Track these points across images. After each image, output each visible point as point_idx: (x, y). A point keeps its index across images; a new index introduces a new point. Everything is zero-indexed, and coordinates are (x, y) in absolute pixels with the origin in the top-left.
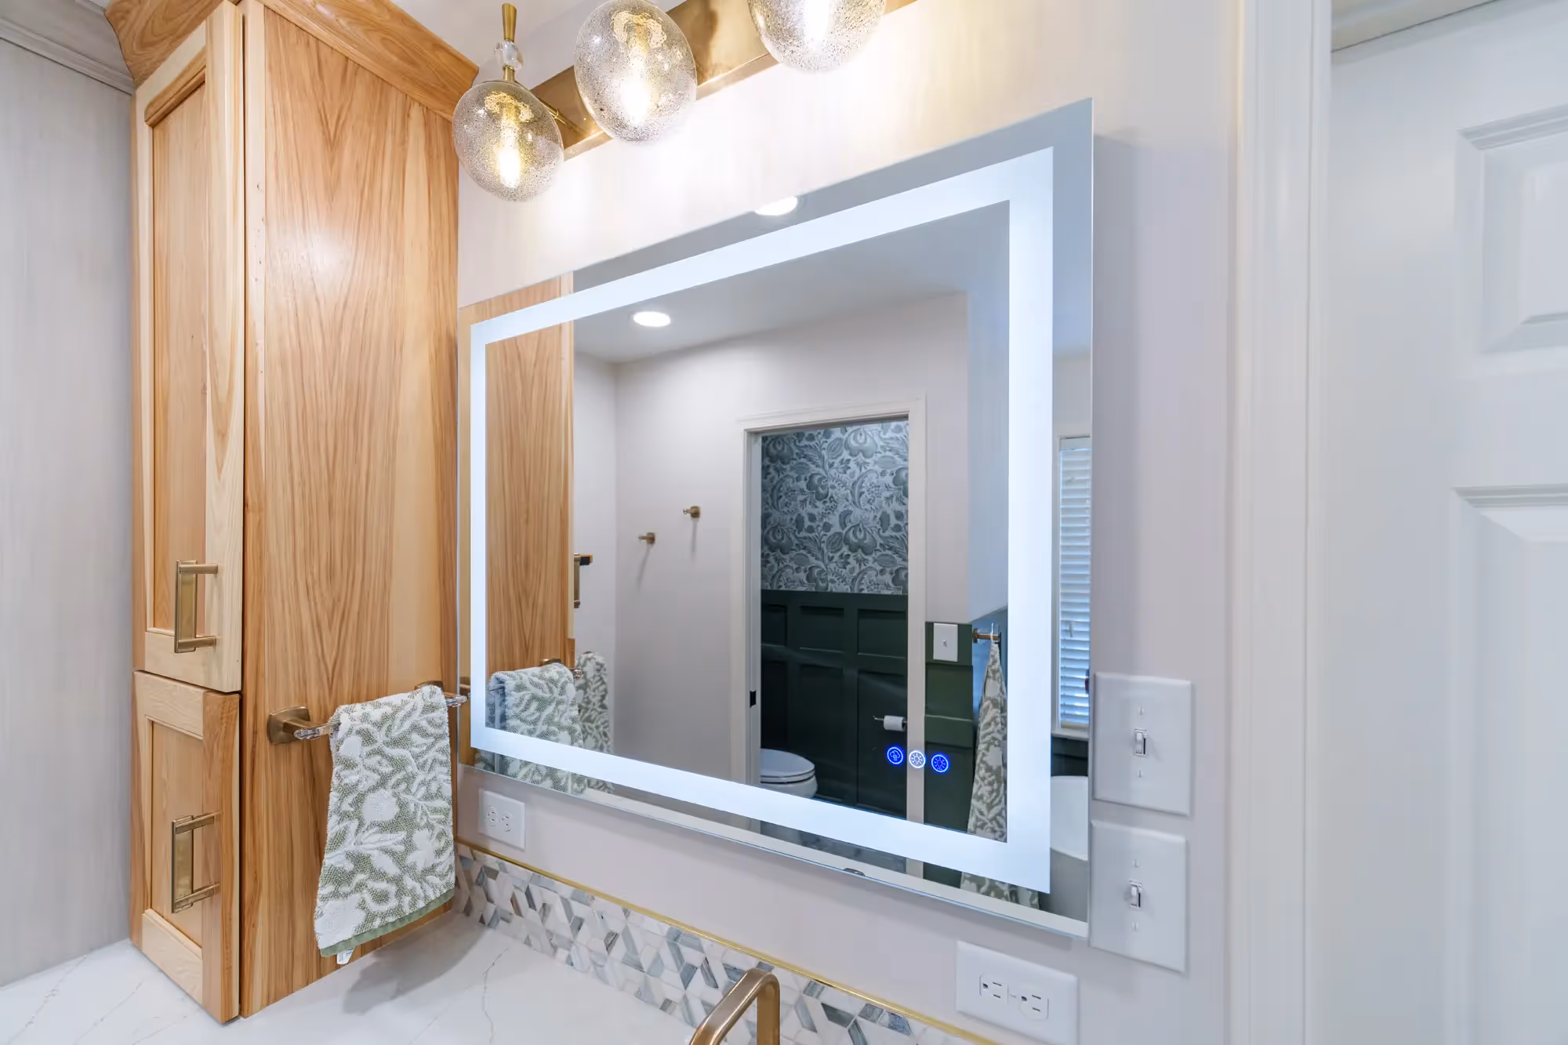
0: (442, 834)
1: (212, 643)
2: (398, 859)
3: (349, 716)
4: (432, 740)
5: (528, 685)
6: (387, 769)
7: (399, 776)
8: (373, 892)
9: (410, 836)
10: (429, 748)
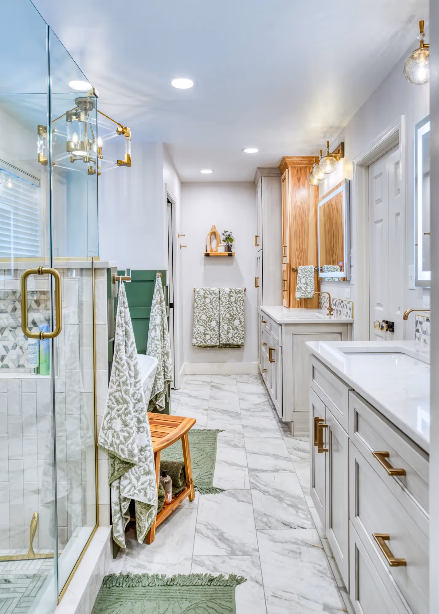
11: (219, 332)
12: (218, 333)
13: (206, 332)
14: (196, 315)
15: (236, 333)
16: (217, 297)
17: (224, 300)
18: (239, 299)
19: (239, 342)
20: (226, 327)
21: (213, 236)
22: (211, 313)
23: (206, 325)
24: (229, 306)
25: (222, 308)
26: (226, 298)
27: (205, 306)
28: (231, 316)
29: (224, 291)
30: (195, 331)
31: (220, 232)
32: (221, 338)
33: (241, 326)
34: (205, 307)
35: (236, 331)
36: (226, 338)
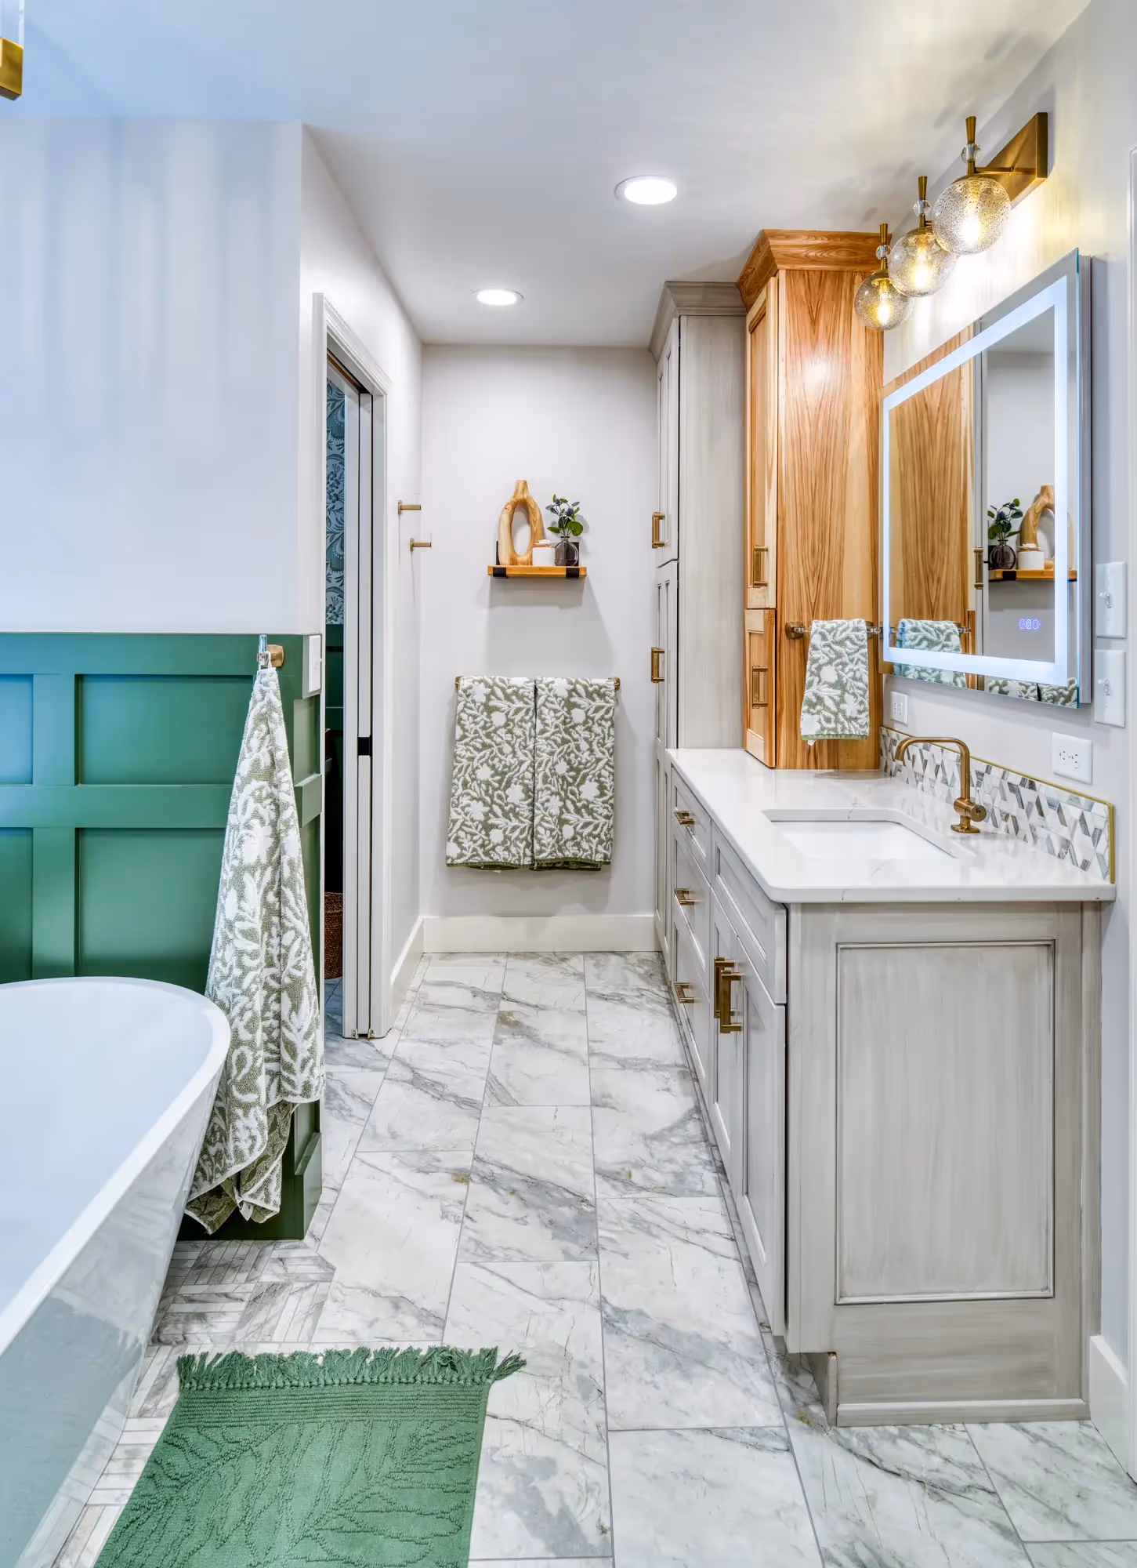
0: (861, 703)
1: (766, 585)
2: (837, 704)
3: (816, 625)
4: (857, 647)
5: (922, 630)
6: (833, 656)
7: (838, 661)
8: (824, 716)
9: (843, 694)
10: (856, 652)
11: (532, 819)
12: (528, 823)
13: (489, 822)
14: (459, 765)
15: (586, 825)
16: (528, 706)
17: (549, 717)
18: (598, 716)
19: (597, 852)
20: (555, 804)
21: (519, 515)
22: (509, 760)
23: (492, 797)
24: (567, 737)
25: (542, 743)
26: (556, 711)
27: (488, 736)
28: (571, 769)
29: (550, 690)
30: (454, 816)
31: (541, 501)
32: (539, 840)
33: (604, 802)
34: (488, 741)
35: (588, 819)
36: (552, 841)
